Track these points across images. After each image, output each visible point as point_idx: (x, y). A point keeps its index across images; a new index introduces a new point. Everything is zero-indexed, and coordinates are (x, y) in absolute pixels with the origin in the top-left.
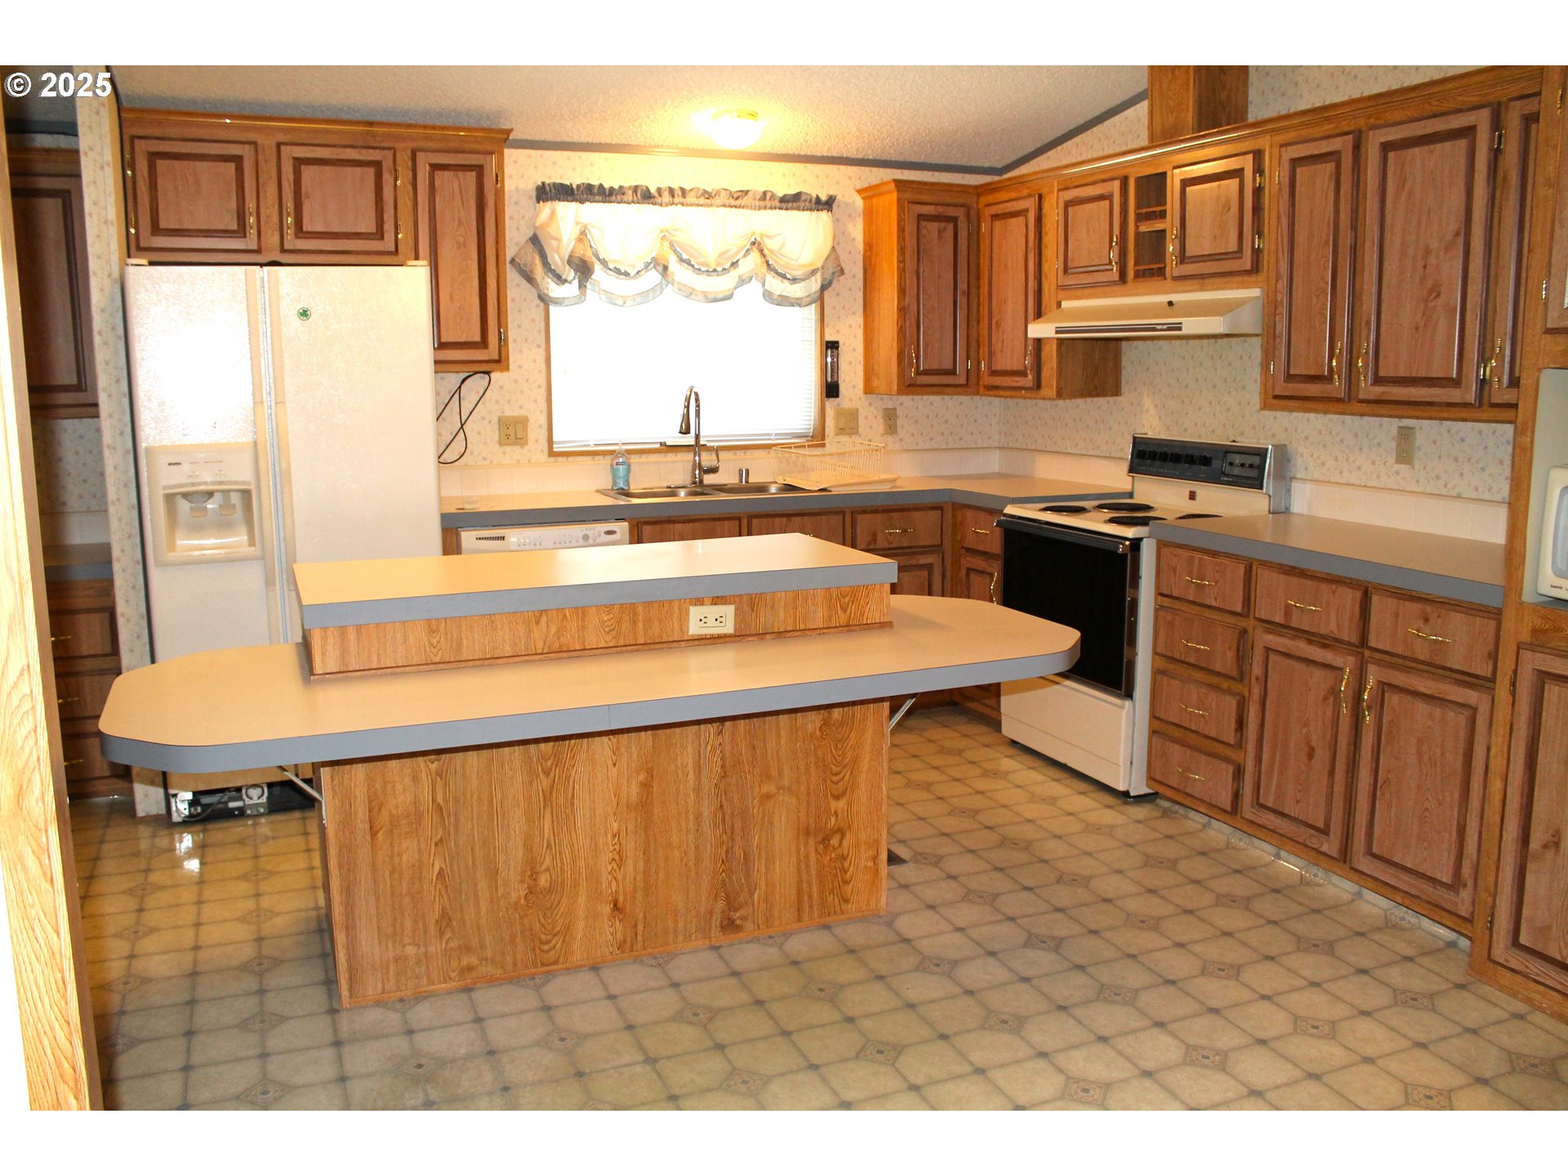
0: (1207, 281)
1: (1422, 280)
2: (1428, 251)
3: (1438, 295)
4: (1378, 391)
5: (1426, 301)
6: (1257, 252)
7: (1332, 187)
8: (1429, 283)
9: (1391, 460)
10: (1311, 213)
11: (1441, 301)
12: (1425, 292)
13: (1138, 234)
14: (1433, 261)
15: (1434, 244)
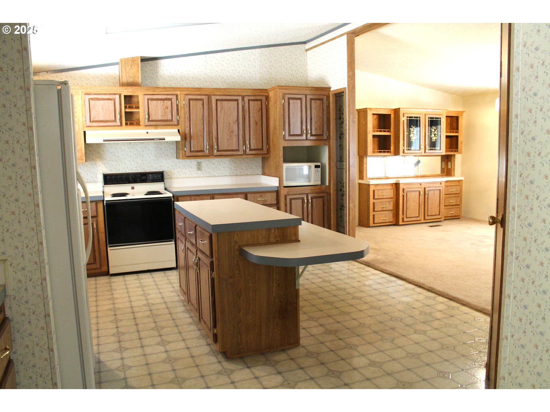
0: (158, 127)
1: (229, 129)
2: (230, 123)
3: (233, 133)
4: (219, 153)
5: (230, 133)
6: (178, 121)
7: (202, 106)
8: (231, 130)
9: (195, 170)
10: (196, 112)
11: (234, 134)
12: (230, 132)
13: (126, 112)
14: (231, 125)
15: (231, 122)
